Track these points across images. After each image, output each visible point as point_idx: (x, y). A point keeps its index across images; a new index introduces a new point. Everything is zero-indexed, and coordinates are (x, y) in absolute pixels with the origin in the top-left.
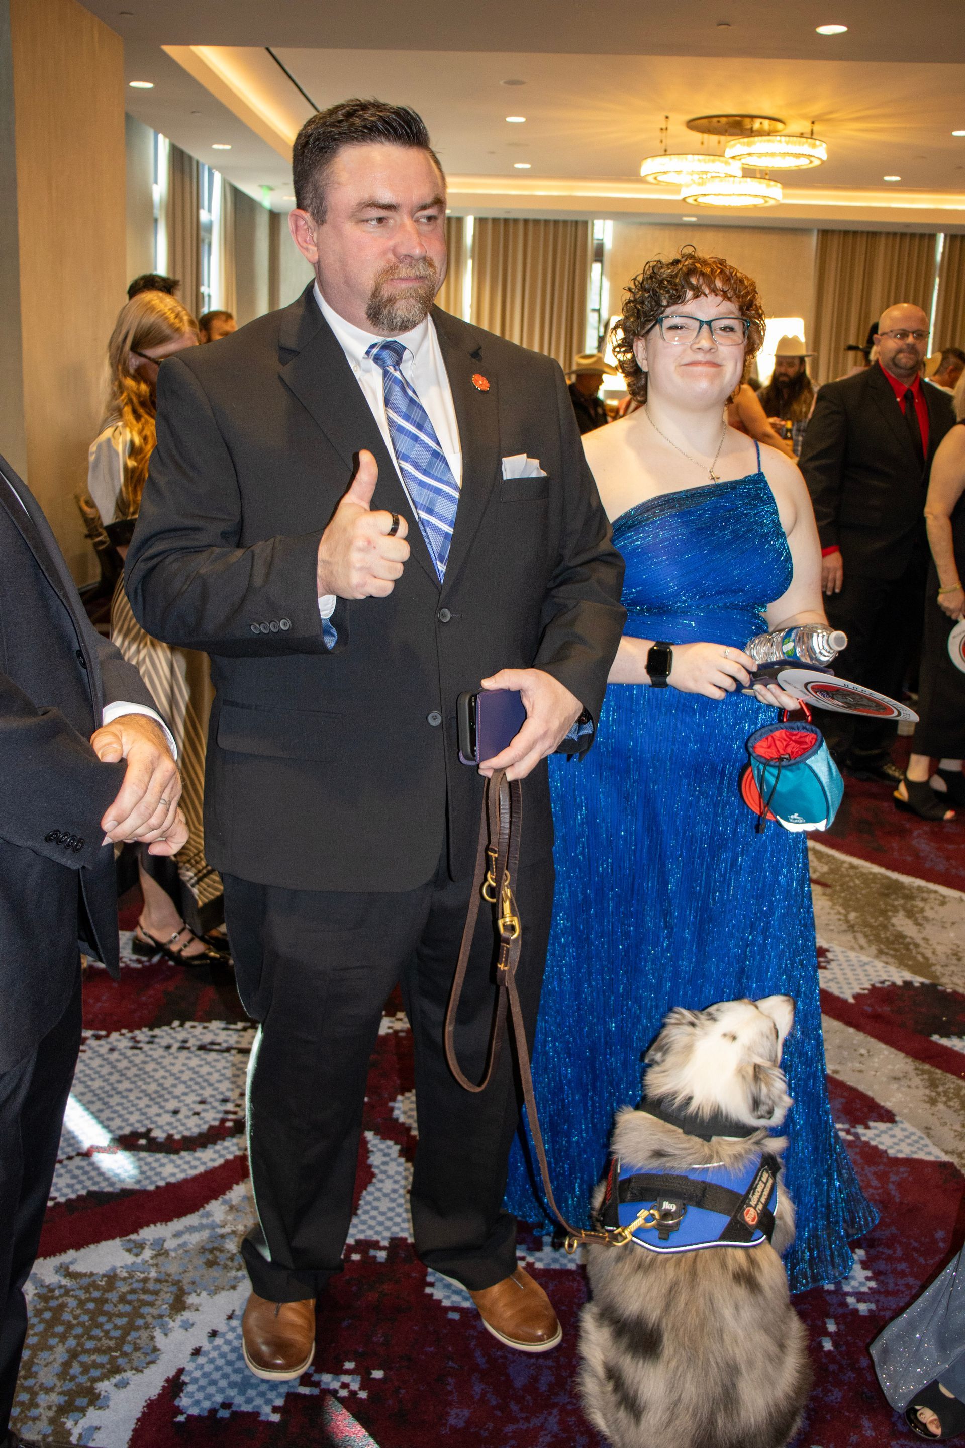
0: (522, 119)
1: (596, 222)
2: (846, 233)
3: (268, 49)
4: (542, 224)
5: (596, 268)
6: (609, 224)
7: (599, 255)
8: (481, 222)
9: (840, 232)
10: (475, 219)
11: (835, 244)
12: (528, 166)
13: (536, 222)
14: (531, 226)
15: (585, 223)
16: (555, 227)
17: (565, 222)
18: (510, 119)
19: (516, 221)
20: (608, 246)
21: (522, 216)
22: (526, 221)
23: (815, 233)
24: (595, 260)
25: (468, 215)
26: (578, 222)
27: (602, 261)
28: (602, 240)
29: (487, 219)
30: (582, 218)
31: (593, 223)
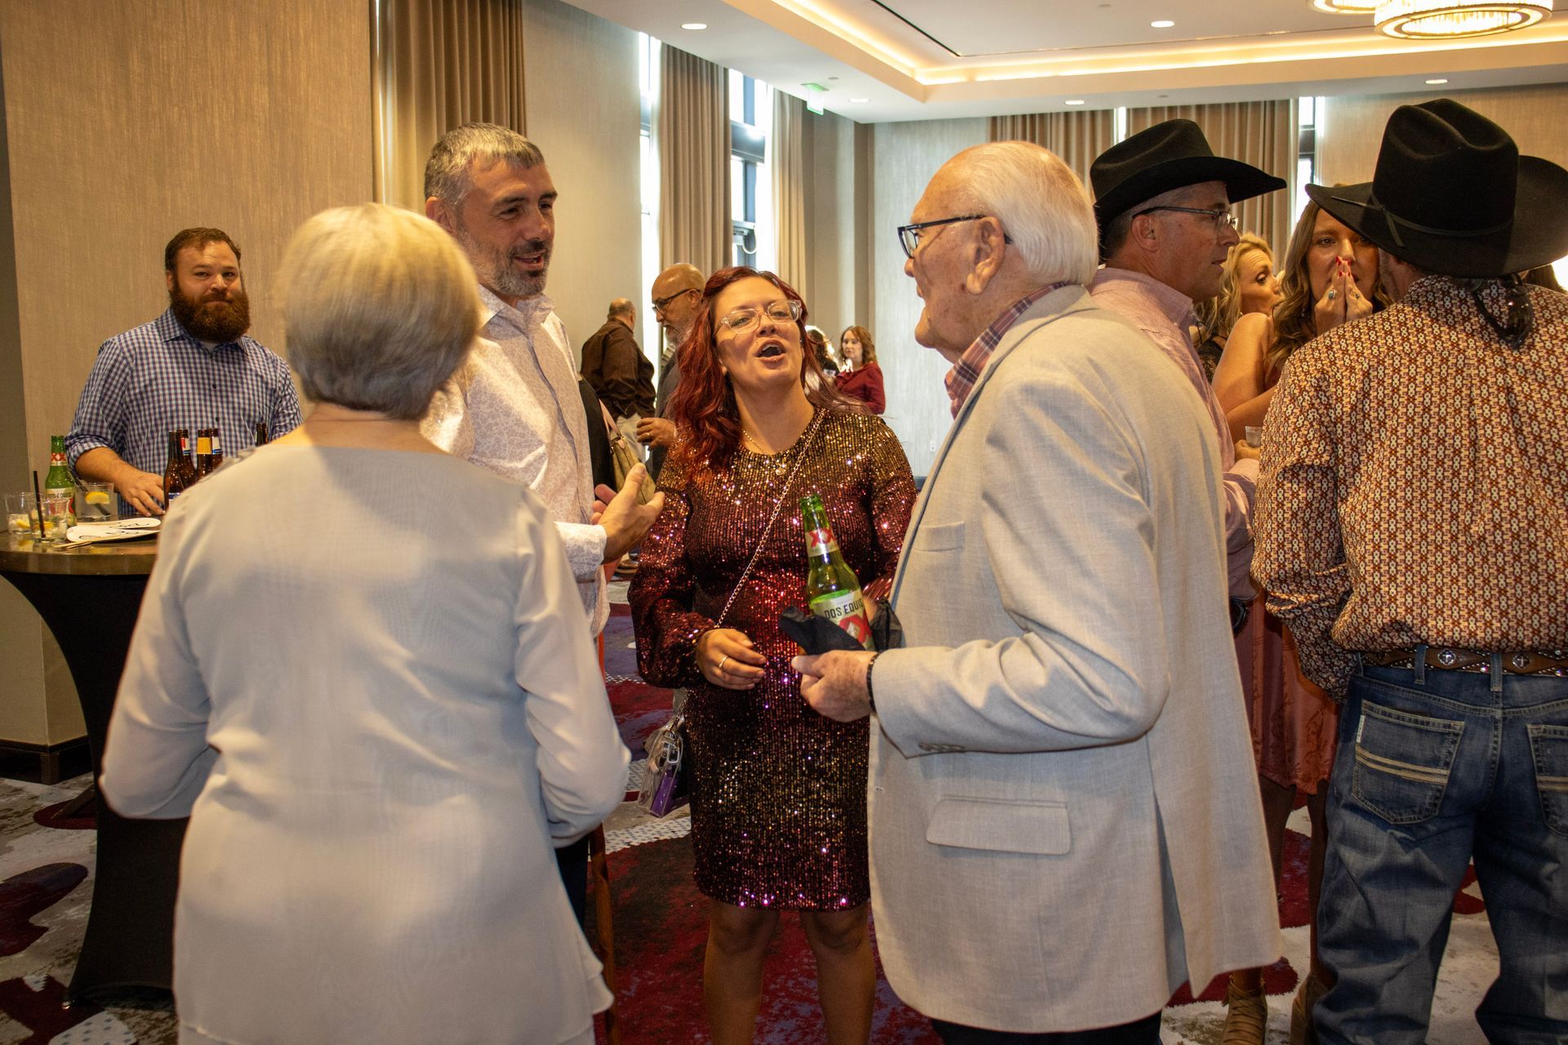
1: (1301, 100)
4: (1223, 109)
5: (1303, 163)
6: (1321, 101)
7: (1308, 147)
8: (1136, 114)
10: (1128, 110)
14: (1207, 115)
15: (1285, 103)
16: (1241, 112)
17: (1256, 104)
20: (1321, 134)
21: (1193, 101)
24: (1303, 157)
25: (1118, 107)
26: (1273, 103)
27: (1312, 158)
28: (1313, 126)
29: (1144, 110)
30: (1277, 97)
31: (1297, 102)
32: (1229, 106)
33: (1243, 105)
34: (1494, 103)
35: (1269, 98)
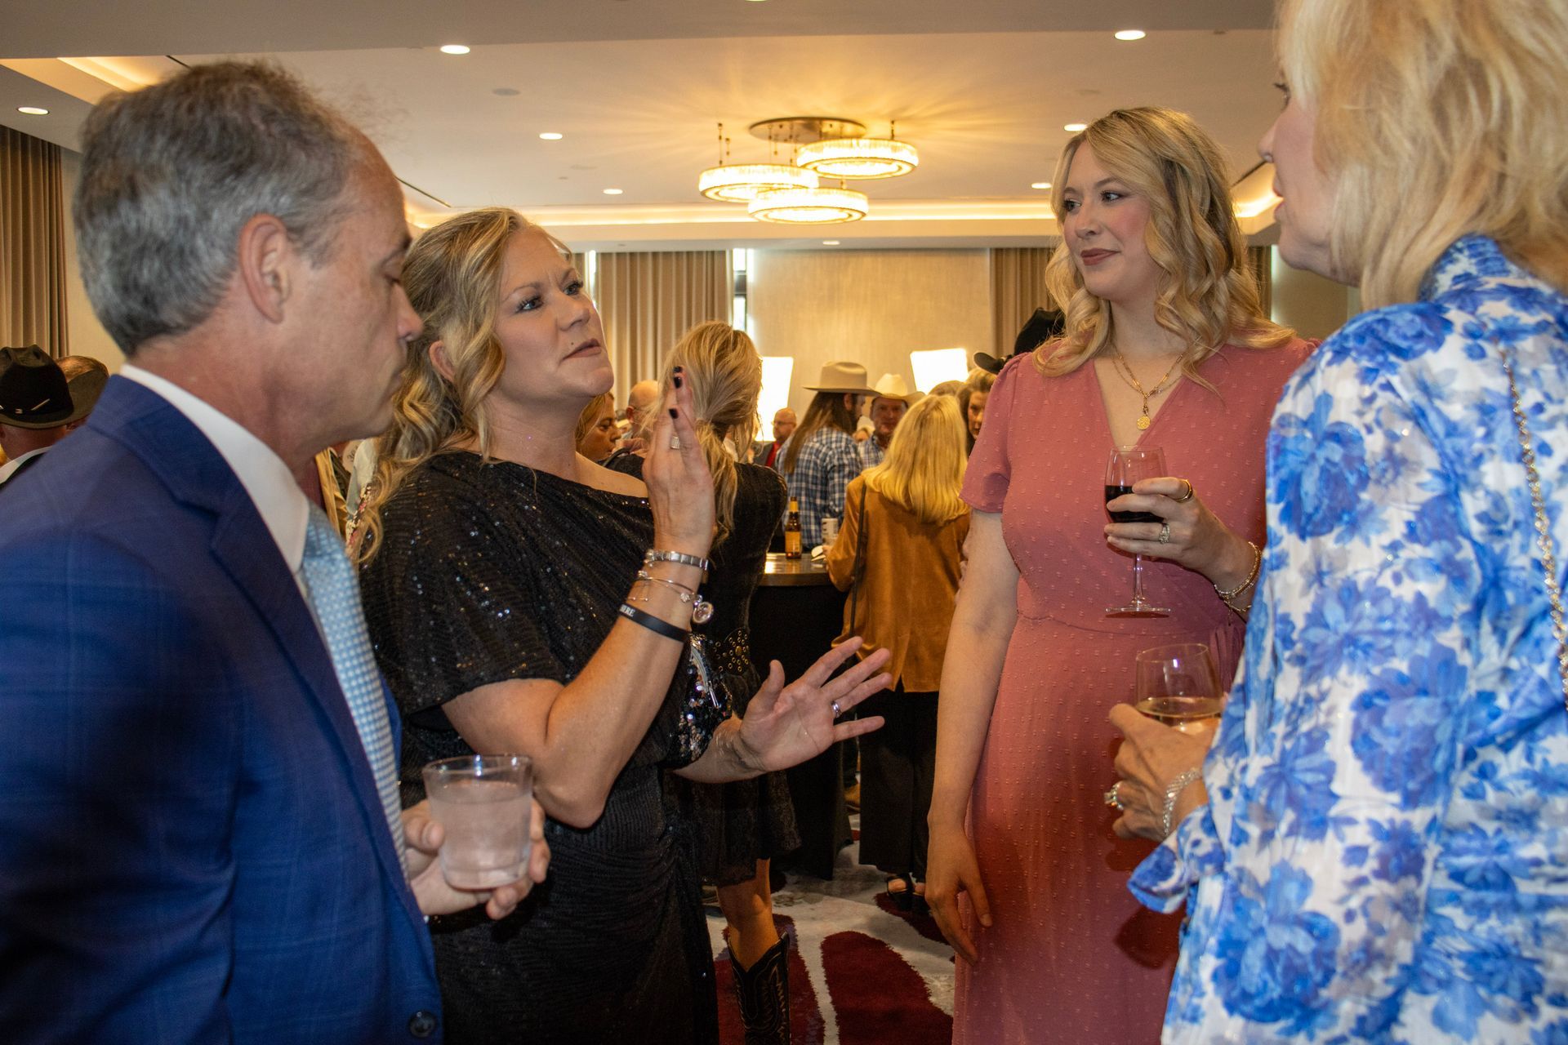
0: (557, 136)
1: (734, 251)
2: (1023, 251)
3: (169, 57)
4: (674, 258)
5: (739, 303)
6: (751, 252)
7: (741, 289)
8: (604, 257)
9: (1016, 249)
10: (597, 254)
11: (1012, 264)
12: (618, 192)
13: (667, 254)
14: (661, 260)
15: (723, 253)
16: (688, 260)
17: (700, 253)
18: (545, 136)
19: (643, 254)
20: (751, 278)
21: (650, 249)
22: (655, 254)
23: (988, 253)
24: (737, 295)
25: (588, 251)
26: (713, 252)
27: (745, 296)
28: (745, 271)
29: (610, 254)
30: (717, 248)
31: (731, 252)
32: (678, 254)
33: (689, 253)
34: (880, 259)
35: (710, 249)
